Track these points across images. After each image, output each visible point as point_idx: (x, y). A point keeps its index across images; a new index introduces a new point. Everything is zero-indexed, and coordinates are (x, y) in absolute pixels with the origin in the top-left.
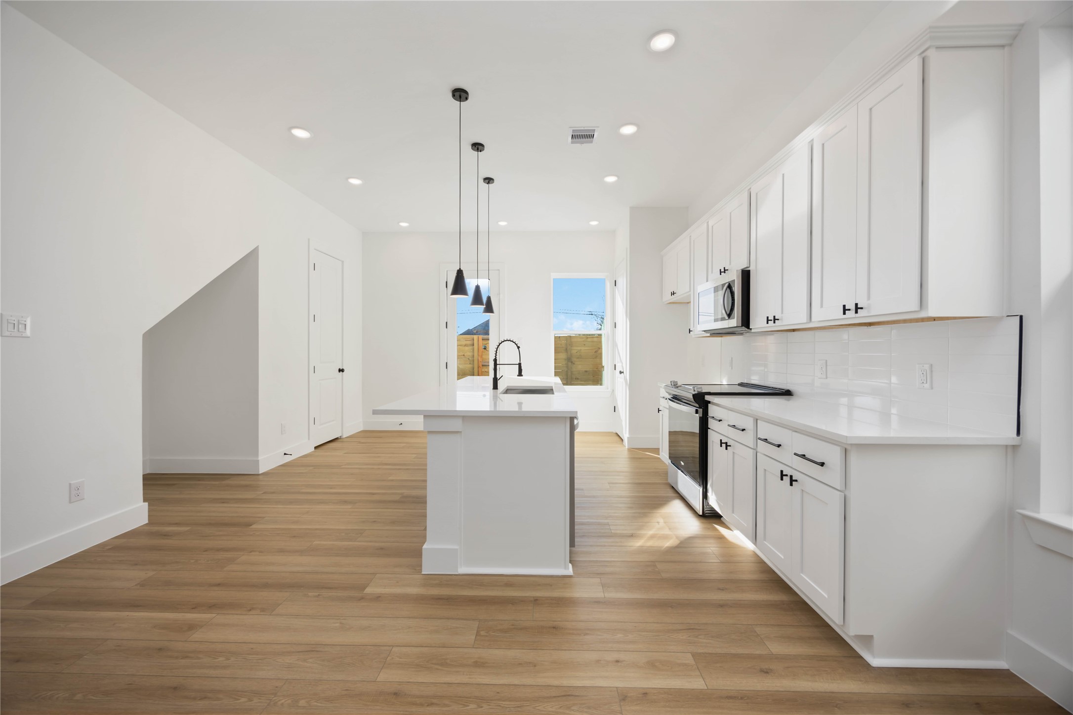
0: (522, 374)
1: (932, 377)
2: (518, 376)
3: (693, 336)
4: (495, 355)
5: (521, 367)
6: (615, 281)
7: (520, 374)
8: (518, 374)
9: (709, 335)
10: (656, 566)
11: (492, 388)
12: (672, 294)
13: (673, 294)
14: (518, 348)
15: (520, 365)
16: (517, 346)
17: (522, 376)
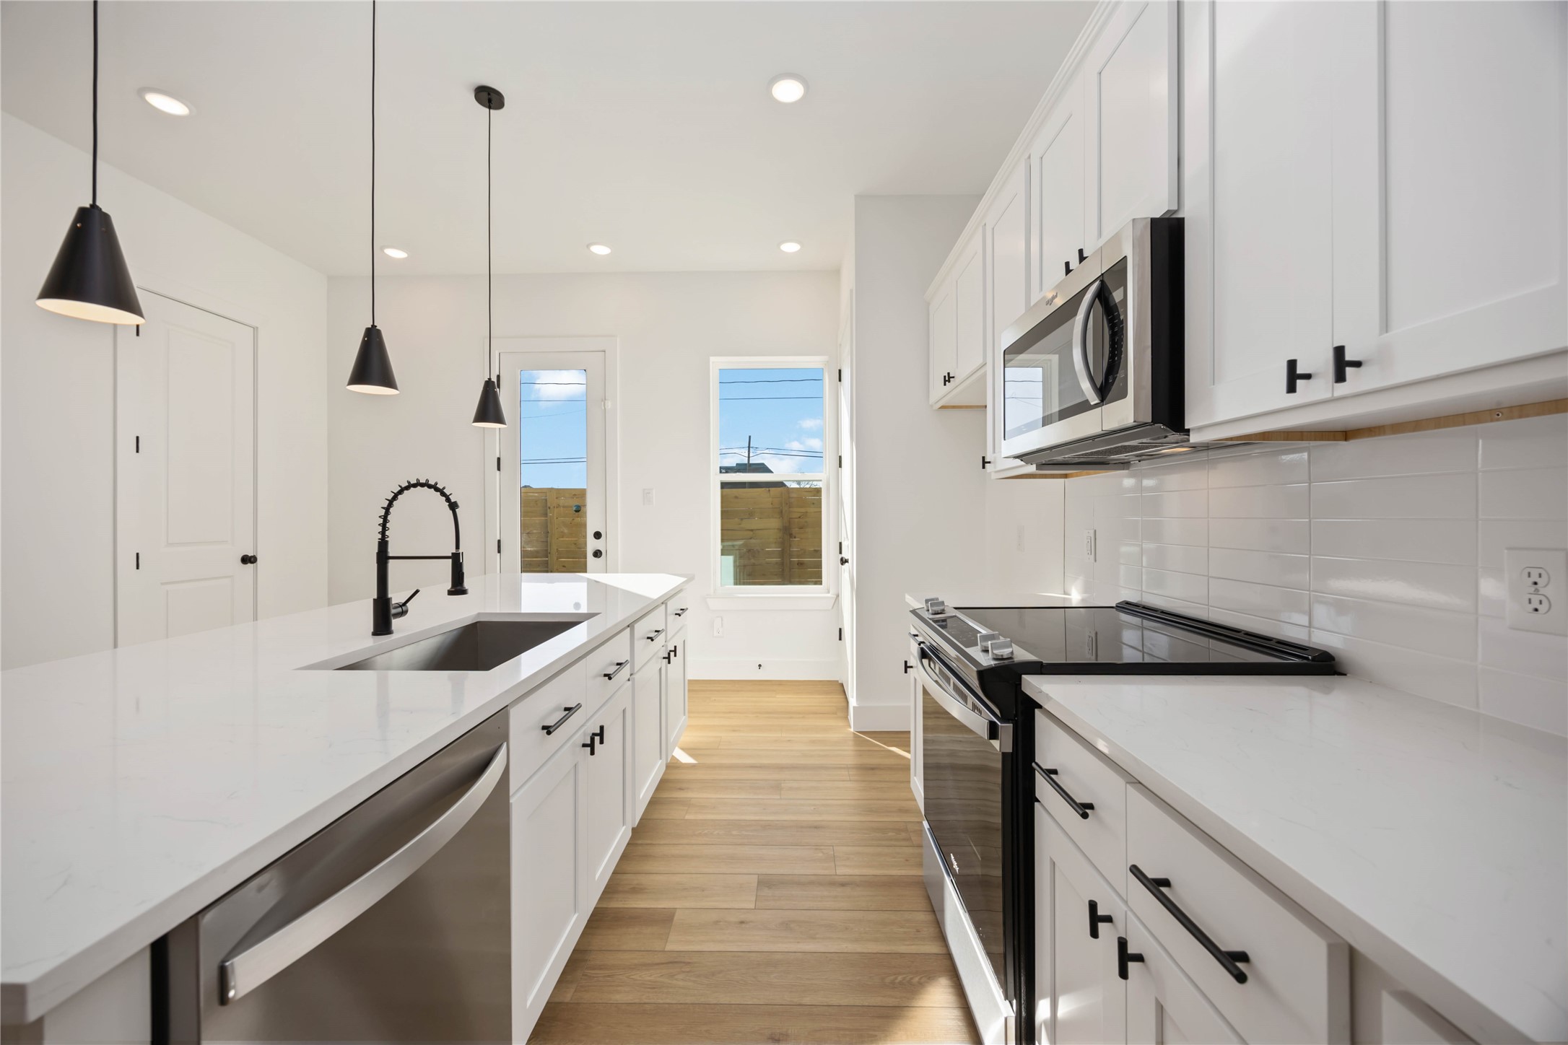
0: (465, 585)
2: (450, 593)
3: (994, 476)
4: (379, 529)
5: (461, 565)
6: (840, 371)
7: (458, 588)
8: (449, 586)
9: (1032, 469)
11: (372, 630)
12: (945, 381)
13: (948, 379)
14: (453, 506)
15: (457, 558)
16: (448, 500)
17: (464, 592)
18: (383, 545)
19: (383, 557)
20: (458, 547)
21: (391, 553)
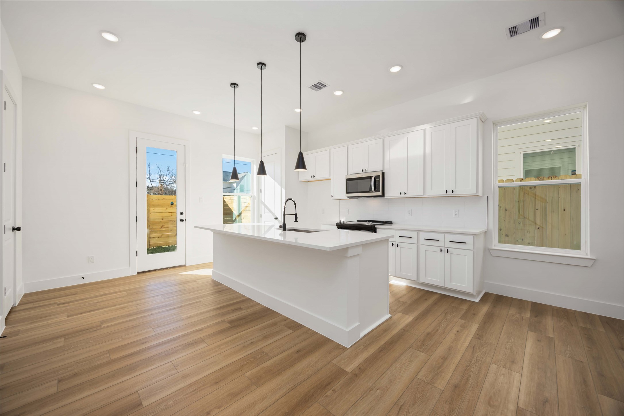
0: (298, 220)
1: (459, 214)
2: (295, 221)
4: (284, 209)
7: (296, 221)
10: (400, 301)
14: (295, 204)
15: (296, 215)
16: (294, 202)
17: (297, 221)
18: (284, 212)
19: (284, 215)
20: (296, 212)
21: (286, 214)
